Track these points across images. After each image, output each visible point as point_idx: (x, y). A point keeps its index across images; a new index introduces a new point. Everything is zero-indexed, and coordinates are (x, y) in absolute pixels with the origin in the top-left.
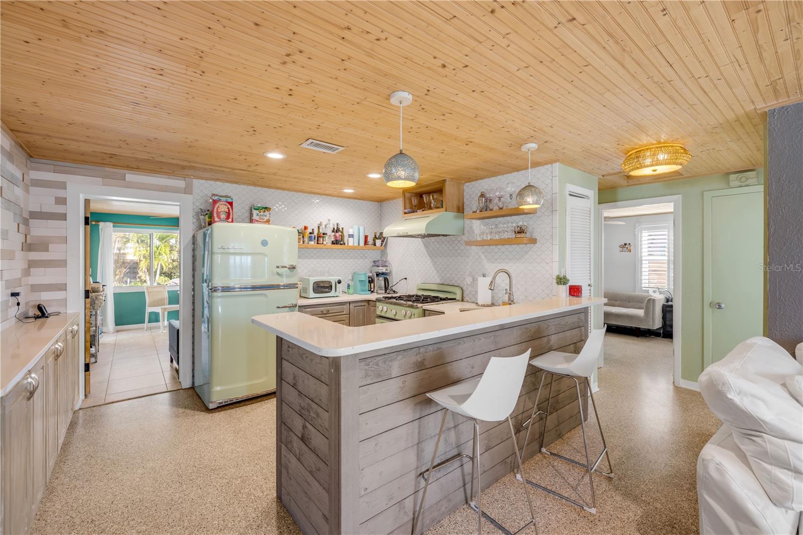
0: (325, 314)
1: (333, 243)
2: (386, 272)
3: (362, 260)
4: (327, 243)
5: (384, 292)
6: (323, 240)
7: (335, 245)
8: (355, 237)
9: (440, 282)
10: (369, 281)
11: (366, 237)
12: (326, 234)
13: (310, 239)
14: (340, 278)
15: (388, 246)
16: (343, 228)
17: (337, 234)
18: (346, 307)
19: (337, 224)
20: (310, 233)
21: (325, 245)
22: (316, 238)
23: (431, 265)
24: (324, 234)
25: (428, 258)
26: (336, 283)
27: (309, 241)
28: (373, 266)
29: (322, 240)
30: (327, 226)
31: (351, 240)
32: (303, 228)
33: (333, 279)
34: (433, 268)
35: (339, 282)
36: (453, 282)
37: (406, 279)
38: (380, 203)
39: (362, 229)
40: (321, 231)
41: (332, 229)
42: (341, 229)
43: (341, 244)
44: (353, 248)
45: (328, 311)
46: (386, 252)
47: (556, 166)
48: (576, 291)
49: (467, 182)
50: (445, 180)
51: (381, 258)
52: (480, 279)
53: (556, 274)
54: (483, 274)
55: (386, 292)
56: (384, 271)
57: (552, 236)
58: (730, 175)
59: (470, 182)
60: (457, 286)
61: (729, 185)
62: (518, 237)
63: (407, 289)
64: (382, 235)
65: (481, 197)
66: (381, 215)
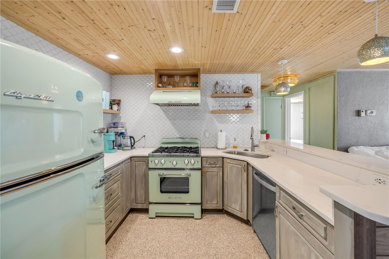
5: (130, 148)
9: (180, 137)
15: (121, 110)
18: (120, 166)
23: (171, 126)
25: (168, 120)
28: (107, 128)
34: (173, 128)
36: (192, 136)
37: (144, 136)
38: (110, 76)
45: (111, 175)
46: (119, 115)
47: (259, 75)
48: (268, 137)
49: (204, 73)
50: (200, 69)
51: (112, 121)
52: (219, 133)
53: (260, 129)
54: (221, 130)
55: (131, 148)
56: (123, 131)
57: (258, 110)
58: (272, 92)
59: (206, 73)
60: (196, 139)
61: (271, 96)
62: (247, 109)
63: (145, 144)
64: (115, 102)
65: (217, 84)
66: (111, 85)
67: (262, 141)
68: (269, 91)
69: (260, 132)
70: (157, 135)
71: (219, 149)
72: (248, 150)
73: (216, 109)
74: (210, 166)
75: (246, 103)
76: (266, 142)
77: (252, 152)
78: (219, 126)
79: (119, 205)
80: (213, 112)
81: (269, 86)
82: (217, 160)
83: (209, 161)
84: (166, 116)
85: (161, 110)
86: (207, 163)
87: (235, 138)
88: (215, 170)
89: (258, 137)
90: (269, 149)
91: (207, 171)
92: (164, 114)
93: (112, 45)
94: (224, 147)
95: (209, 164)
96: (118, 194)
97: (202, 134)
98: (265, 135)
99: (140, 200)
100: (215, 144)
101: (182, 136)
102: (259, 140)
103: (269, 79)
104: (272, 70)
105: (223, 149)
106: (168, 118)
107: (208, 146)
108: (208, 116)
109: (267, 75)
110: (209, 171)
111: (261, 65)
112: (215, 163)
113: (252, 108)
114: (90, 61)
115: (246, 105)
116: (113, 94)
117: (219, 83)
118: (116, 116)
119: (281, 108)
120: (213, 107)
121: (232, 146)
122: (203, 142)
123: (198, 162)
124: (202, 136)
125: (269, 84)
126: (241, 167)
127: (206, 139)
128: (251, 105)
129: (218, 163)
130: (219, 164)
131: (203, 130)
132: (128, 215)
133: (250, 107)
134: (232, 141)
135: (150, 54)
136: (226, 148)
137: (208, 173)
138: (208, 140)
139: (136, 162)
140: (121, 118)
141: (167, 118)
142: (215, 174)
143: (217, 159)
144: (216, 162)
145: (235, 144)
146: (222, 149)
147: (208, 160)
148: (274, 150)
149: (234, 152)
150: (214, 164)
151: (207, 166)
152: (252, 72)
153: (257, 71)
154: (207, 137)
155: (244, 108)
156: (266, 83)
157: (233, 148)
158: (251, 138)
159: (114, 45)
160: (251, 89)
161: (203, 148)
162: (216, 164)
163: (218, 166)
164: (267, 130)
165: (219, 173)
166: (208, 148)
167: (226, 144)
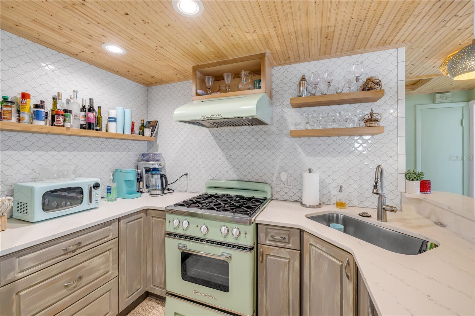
0: (74, 251)
1: (82, 127)
2: (160, 167)
3: (124, 153)
4: (72, 126)
5: (160, 192)
6: (64, 121)
7: (86, 130)
8: (118, 120)
9: (237, 178)
10: (138, 179)
11: (133, 124)
12: (70, 112)
13: (36, 116)
14: (97, 180)
15: (158, 136)
16: (99, 108)
17: (91, 115)
18: (113, 228)
19: (91, 100)
20: (37, 106)
21: (68, 129)
22: (49, 118)
23: (224, 159)
24: (66, 111)
25: (220, 150)
26: (91, 188)
27: (34, 119)
28: (138, 161)
29: (61, 120)
30: (72, 101)
31: (112, 125)
32: (19, 96)
33: (85, 183)
34: (227, 162)
35: (97, 186)
36: (256, 178)
37: (186, 175)
38: (146, 88)
39: (128, 112)
40: (58, 107)
41: (81, 107)
42: (96, 109)
43: (97, 130)
44: (115, 137)
46: (156, 143)
47: (402, 51)
48: (425, 187)
49: (278, 65)
50: (264, 54)
51: (148, 151)
52: (306, 175)
53: (403, 168)
54: (309, 169)
55: (163, 192)
56: (157, 166)
57: (397, 126)
58: (436, 95)
59: (282, 65)
60: (263, 183)
61: (434, 102)
62: (368, 125)
63: (187, 186)
64: (151, 124)
65: (303, 81)
66: (148, 100)
67: (408, 195)
68: (431, 94)
69: (404, 175)
70: (204, 174)
71: (305, 206)
72: (370, 216)
73: (302, 127)
74: (273, 243)
75: (367, 112)
76: (419, 200)
77: (380, 222)
78: (308, 161)
79: (109, 292)
80: (295, 134)
81: (430, 79)
82: (289, 234)
83: (272, 232)
84: (217, 143)
85: (210, 134)
86: (267, 236)
87: (341, 187)
88: (284, 253)
89: (398, 187)
90: (429, 218)
91: (268, 253)
92: (214, 140)
93: (88, 22)
94: (316, 203)
95: (271, 239)
96: (109, 272)
97: (276, 175)
98: (417, 184)
99: (159, 281)
100: (298, 194)
101: (242, 177)
102: (401, 192)
103: (430, 62)
104: (437, 31)
105: (313, 207)
106: (220, 146)
107: (286, 197)
108: (287, 141)
109: (422, 49)
110: (271, 254)
111: (404, 18)
112: (284, 238)
113: (381, 124)
114: (101, 65)
115: (366, 117)
116: (150, 114)
117: (307, 78)
118: (152, 144)
119: (462, 124)
120: (296, 125)
121: (334, 201)
122: (277, 189)
123: (246, 233)
124: (275, 179)
125: (431, 75)
126: (340, 264)
127: (282, 184)
128: (378, 117)
129: (291, 241)
130: (294, 243)
131: (277, 168)
132: (141, 302)
133: (376, 120)
134: (335, 192)
135: (157, 31)
136: (319, 206)
137: (269, 257)
138: (286, 186)
139: (154, 218)
140: (159, 147)
141: (218, 147)
142: (284, 262)
143: (288, 232)
144: (287, 237)
145: (342, 197)
146: (311, 206)
147: (269, 230)
148: (444, 221)
149: (335, 215)
150: (283, 241)
151: (268, 242)
152: (383, 45)
153: (396, 40)
154: (284, 182)
155: (363, 124)
156: (419, 73)
157: (335, 206)
158: (375, 191)
159: (90, 21)
160: (380, 81)
161: (277, 200)
162: (287, 241)
163: (290, 246)
164: (422, 173)
165: (293, 263)
166: (286, 200)
167: (322, 196)
